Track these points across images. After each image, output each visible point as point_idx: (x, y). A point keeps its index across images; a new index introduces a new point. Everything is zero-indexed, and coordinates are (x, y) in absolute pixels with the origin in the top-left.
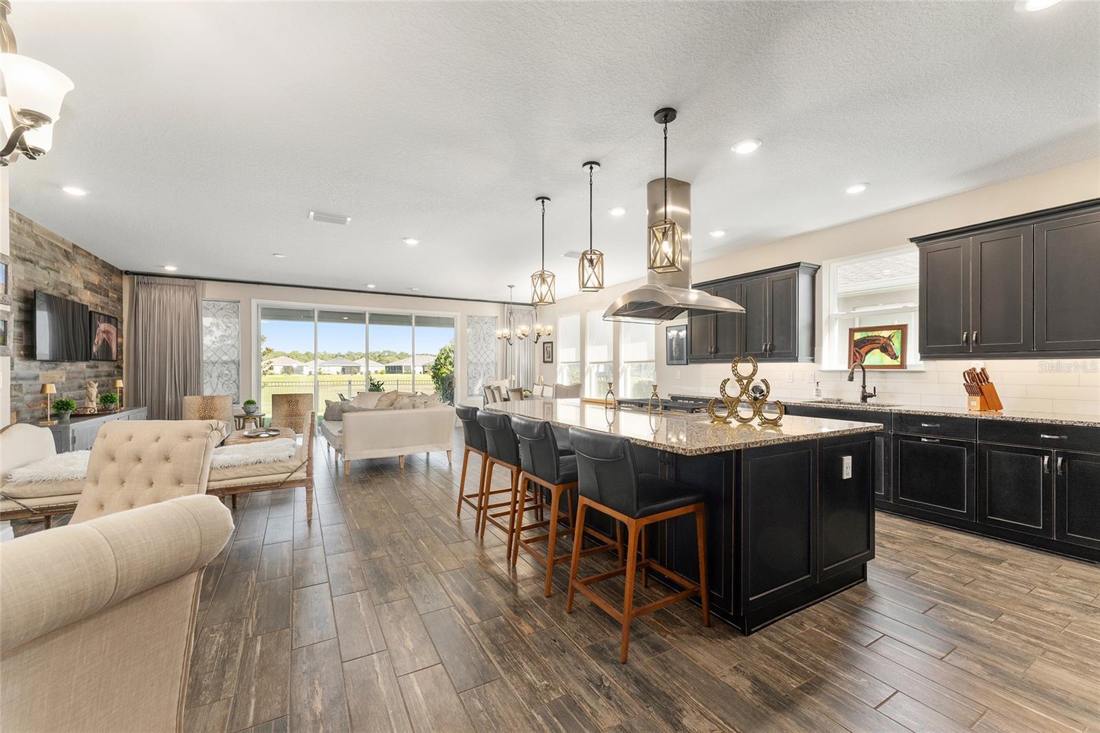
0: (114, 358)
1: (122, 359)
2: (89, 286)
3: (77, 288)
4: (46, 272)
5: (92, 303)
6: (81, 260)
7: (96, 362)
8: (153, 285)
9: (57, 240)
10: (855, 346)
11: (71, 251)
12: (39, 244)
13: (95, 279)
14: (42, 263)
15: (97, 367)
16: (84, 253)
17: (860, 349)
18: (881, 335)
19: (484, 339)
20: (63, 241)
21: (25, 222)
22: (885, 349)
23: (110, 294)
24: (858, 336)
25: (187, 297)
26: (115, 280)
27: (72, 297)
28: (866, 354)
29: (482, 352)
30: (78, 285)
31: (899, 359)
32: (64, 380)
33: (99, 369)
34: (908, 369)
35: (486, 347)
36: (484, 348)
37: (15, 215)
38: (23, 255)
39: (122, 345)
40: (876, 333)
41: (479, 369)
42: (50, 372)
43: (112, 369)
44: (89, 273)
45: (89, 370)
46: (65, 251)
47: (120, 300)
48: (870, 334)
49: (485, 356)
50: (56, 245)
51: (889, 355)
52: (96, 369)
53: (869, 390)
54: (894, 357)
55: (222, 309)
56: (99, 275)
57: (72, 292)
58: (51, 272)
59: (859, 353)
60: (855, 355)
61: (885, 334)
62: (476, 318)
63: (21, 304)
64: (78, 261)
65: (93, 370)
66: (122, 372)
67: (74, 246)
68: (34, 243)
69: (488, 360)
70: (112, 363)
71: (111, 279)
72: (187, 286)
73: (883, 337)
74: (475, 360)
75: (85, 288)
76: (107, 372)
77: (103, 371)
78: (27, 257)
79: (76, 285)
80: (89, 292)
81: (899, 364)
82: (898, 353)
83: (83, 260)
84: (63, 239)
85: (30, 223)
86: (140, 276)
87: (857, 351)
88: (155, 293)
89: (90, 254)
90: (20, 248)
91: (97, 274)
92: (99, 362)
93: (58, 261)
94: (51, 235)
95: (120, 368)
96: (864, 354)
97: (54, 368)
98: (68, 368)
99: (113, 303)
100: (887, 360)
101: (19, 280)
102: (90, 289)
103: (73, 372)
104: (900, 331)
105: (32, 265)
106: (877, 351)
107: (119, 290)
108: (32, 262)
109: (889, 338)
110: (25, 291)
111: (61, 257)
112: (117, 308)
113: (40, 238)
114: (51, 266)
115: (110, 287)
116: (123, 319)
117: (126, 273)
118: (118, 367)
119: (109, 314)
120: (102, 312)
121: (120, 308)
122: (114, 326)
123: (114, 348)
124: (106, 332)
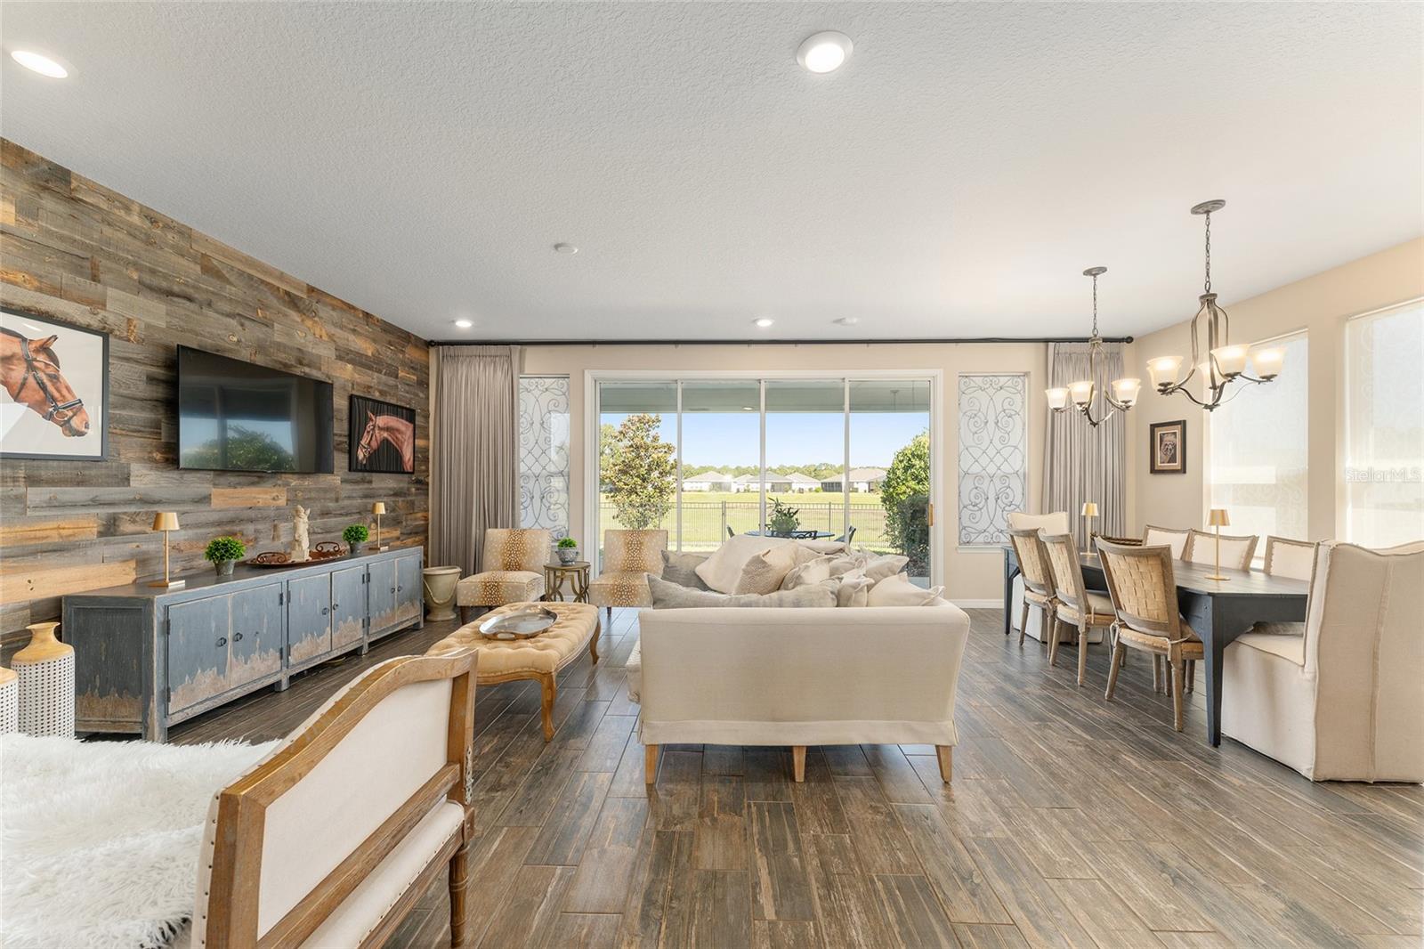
0: (408, 467)
1: (427, 470)
2: (350, 357)
3: (319, 356)
5: (359, 384)
7: (366, 474)
8: (461, 359)
9: (267, 273)
15: (370, 482)
16: (339, 303)
19: (997, 423)
20: (283, 279)
23: (401, 374)
25: (499, 373)
26: (412, 353)
27: (306, 370)
29: (991, 452)
30: (325, 352)
32: (283, 502)
33: (374, 485)
35: (1002, 439)
36: (996, 441)
38: (161, 284)
39: (425, 449)
41: (985, 486)
42: (241, 490)
43: (404, 485)
44: (352, 338)
46: (288, 293)
47: (423, 384)
49: (999, 460)
52: (366, 486)
57: (305, 362)
62: (979, 381)
64: (321, 314)
65: (357, 487)
66: (427, 490)
67: (313, 290)
69: (1006, 468)
70: (406, 475)
71: (403, 352)
72: (501, 356)
74: (976, 469)
76: (394, 489)
77: (386, 487)
80: (349, 366)
83: (333, 313)
85: (184, 233)
86: (446, 347)
89: (352, 308)
92: (369, 475)
94: (250, 263)
95: (422, 484)
97: (254, 484)
98: (294, 483)
99: (407, 388)
102: (351, 362)
103: (309, 490)
107: (422, 370)
110: (168, 348)
112: (417, 395)
115: (404, 364)
116: (428, 410)
117: (430, 344)
118: (418, 482)
119: (399, 404)
120: (381, 399)
121: (421, 395)
122: (410, 422)
123: (407, 454)
124: (388, 429)
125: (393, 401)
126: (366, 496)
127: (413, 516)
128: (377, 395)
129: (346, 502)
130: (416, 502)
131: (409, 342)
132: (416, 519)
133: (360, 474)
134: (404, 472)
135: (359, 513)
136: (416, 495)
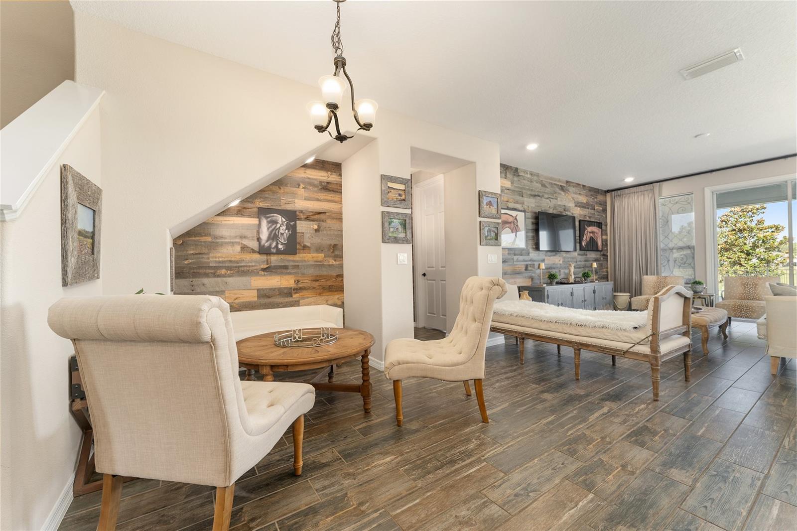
0: (600, 248)
1: (607, 250)
2: (579, 205)
3: (570, 207)
4: (548, 200)
5: (582, 215)
6: (572, 189)
7: (585, 251)
8: (624, 196)
9: (556, 180)
11: (565, 185)
12: (543, 185)
13: (583, 199)
14: (546, 196)
15: (586, 255)
16: (575, 184)
20: (559, 181)
21: (534, 175)
23: (596, 208)
25: (647, 199)
26: (600, 198)
27: (566, 212)
30: (571, 205)
32: (561, 262)
33: (588, 256)
37: (528, 172)
38: (533, 193)
39: (606, 240)
42: (552, 257)
43: (598, 256)
44: (579, 197)
45: (580, 257)
46: (561, 186)
47: (605, 210)
50: (555, 184)
55: (677, 203)
56: (587, 196)
57: (566, 210)
58: (551, 200)
63: (533, 220)
64: (570, 190)
65: (583, 257)
66: (607, 259)
67: (567, 182)
68: (540, 185)
70: (599, 252)
71: (596, 198)
72: (647, 190)
75: (576, 206)
76: (595, 258)
77: (590, 258)
78: (536, 194)
79: (569, 205)
80: (579, 208)
83: (573, 189)
84: (559, 179)
85: (538, 175)
86: (616, 192)
88: (625, 201)
89: (579, 185)
90: (532, 190)
91: (585, 196)
92: (588, 252)
93: (556, 193)
94: (551, 179)
95: (605, 256)
97: (554, 255)
98: (564, 255)
99: (598, 213)
101: (532, 207)
102: (579, 207)
103: (568, 258)
105: (539, 198)
107: (604, 204)
108: (539, 196)
110: (535, 213)
111: (558, 190)
112: (602, 216)
113: (544, 182)
114: (552, 197)
115: (597, 203)
116: (607, 223)
117: (608, 191)
118: (604, 255)
119: (596, 221)
120: (589, 220)
121: (604, 216)
122: (600, 228)
123: (600, 243)
124: (592, 232)
125: (593, 220)
126: (585, 261)
127: (602, 270)
128: (588, 219)
129: (579, 263)
130: (603, 264)
131: (598, 193)
132: (603, 272)
133: (583, 252)
134: (598, 250)
135: (583, 268)
136: (603, 261)
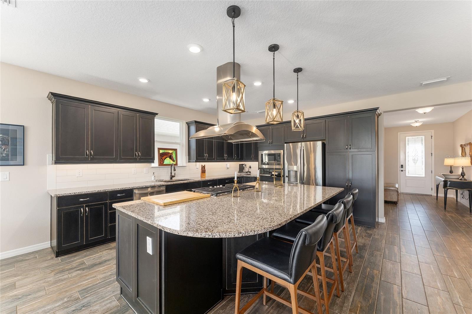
10: (160, 156)
17: (162, 157)
18: (169, 152)
22: (171, 157)
24: (161, 151)
28: (165, 159)
31: (175, 162)
34: (178, 166)
40: (167, 151)
48: (166, 151)
51: (172, 160)
53: (173, 174)
54: (174, 161)
59: (162, 159)
60: (161, 160)
61: (170, 152)
73: (170, 153)
81: (175, 163)
82: (175, 160)
87: (161, 158)
96: (164, 160)
100: (171, 162)
104: (175, 151)
106: (168, 158)
109: (172, 153)
